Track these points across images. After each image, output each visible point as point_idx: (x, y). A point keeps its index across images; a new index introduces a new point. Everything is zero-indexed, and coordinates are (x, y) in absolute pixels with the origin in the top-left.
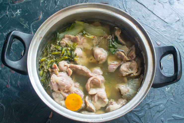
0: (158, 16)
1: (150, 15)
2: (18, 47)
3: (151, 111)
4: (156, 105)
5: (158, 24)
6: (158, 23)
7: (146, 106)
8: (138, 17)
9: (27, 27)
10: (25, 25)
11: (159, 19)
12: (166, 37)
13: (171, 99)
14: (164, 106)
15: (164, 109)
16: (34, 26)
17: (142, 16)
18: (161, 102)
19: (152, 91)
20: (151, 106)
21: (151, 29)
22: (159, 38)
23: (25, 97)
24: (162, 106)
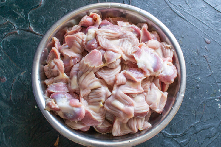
0: (207, 2)
1: (195, 1)
2: (10, 45)
3: (198, 136)
4: (205, 128)
5: (206, 13)
6: (208, 12)
7: (191, 130)
8: (179, 4)
9: (23, 16)
10: (20, 14)
11: (208, 6)
12: (218, 33)
15: (216, 133)
16: (33, 16)
17: (185, 3)
18: (212, 124)
19: (198, 108)
20: (197, 129)
21: (197, 20)
22: (208, 34)
23: (20, 116)
24: (213, 130)
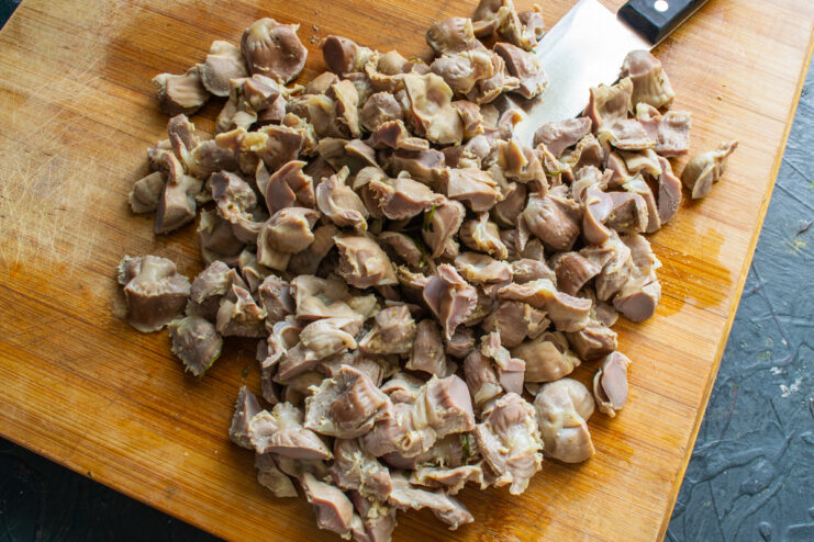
13: (803, 435)
14: (771, 466)
